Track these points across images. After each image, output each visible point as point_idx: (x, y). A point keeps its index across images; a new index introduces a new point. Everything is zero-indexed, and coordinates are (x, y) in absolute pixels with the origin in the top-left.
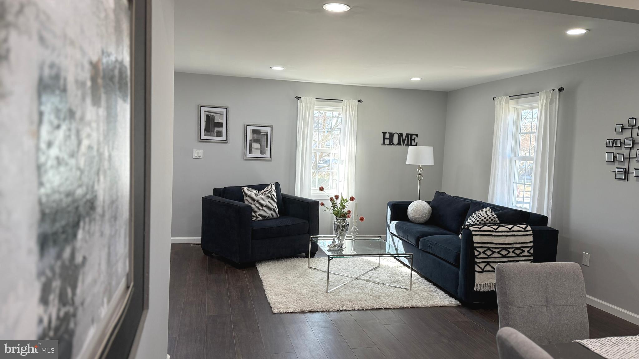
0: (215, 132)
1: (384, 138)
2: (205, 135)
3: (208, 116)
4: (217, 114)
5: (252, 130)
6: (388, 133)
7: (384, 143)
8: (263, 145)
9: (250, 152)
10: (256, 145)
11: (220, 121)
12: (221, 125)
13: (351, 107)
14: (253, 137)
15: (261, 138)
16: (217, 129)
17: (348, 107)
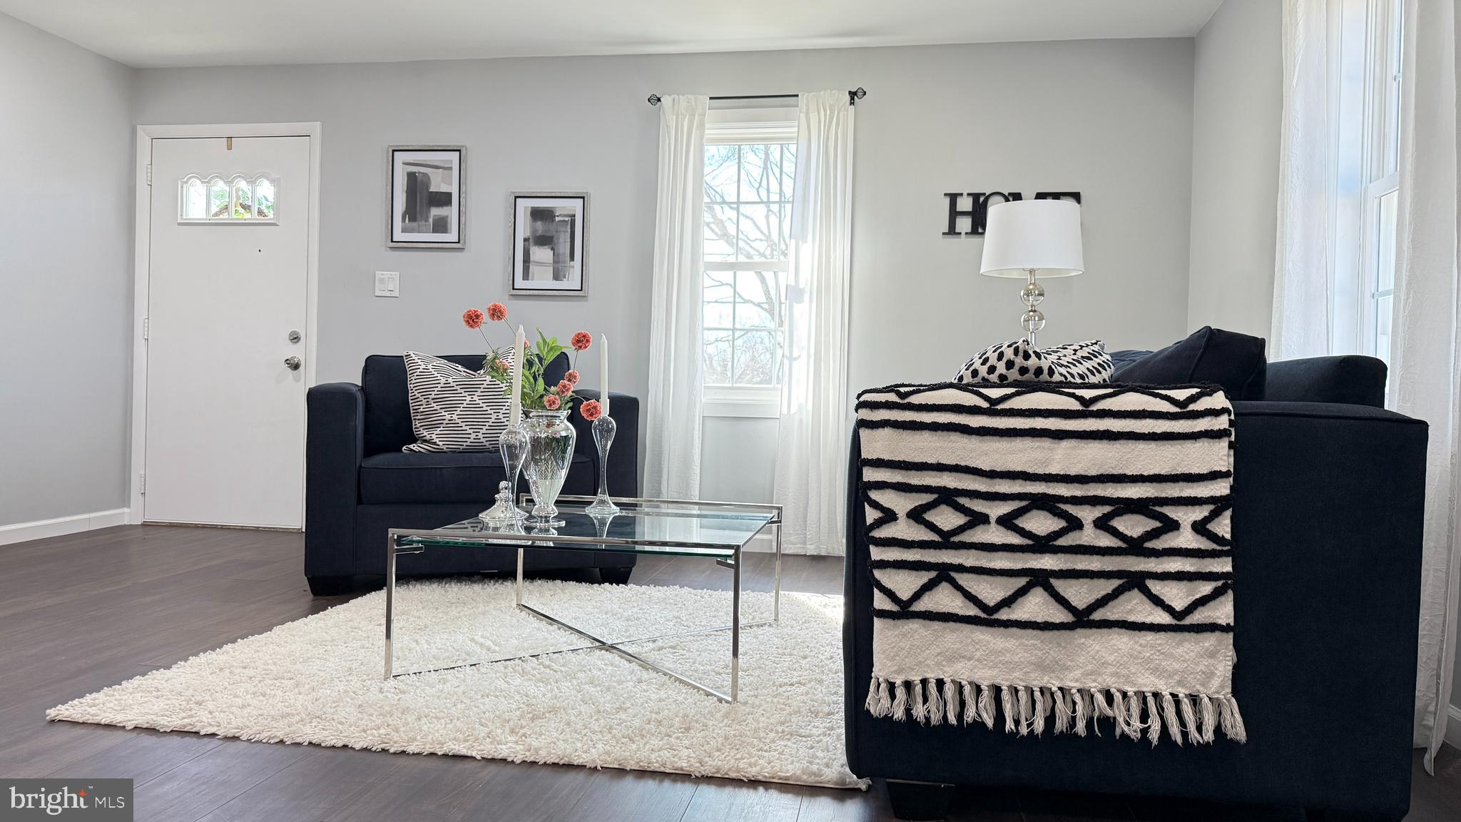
0: (431, 220)
1: (954, 214)
2: (404, 231)
3: (412, 177)
4: (437, 167)
5: (529, 210)
6: (969, 194)
7: (952, 231)
8: (561, 251)
9: (526, 276)
10: (542, 254)
11: (444, 189)
12: (444, 200)
13: (825, 115)
14: (534, 231)
15: (557, 232)
16: (435, 212)
17: (813, 117)
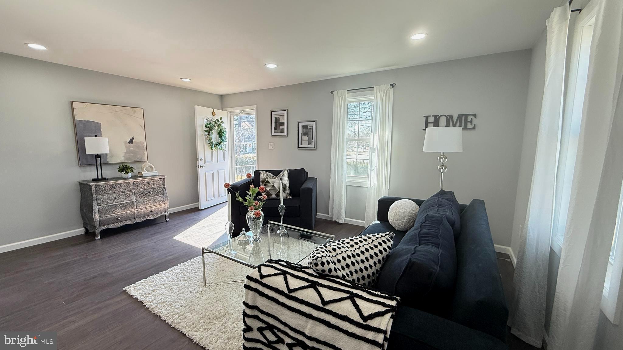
1: (427, 123)
2: (274, 132)
3: (276, 118)
4: (281, 115)
5: (302, 126)
6: (432, 116)
8: (310, 137)
9: (301, 144)
10: (305, 138)
11: (283, 121)
12: (283, 124)
13: (382, 93)
14: (303, 131)
15: (309, 131)
16: (281, 127)
17: (378, 94)
